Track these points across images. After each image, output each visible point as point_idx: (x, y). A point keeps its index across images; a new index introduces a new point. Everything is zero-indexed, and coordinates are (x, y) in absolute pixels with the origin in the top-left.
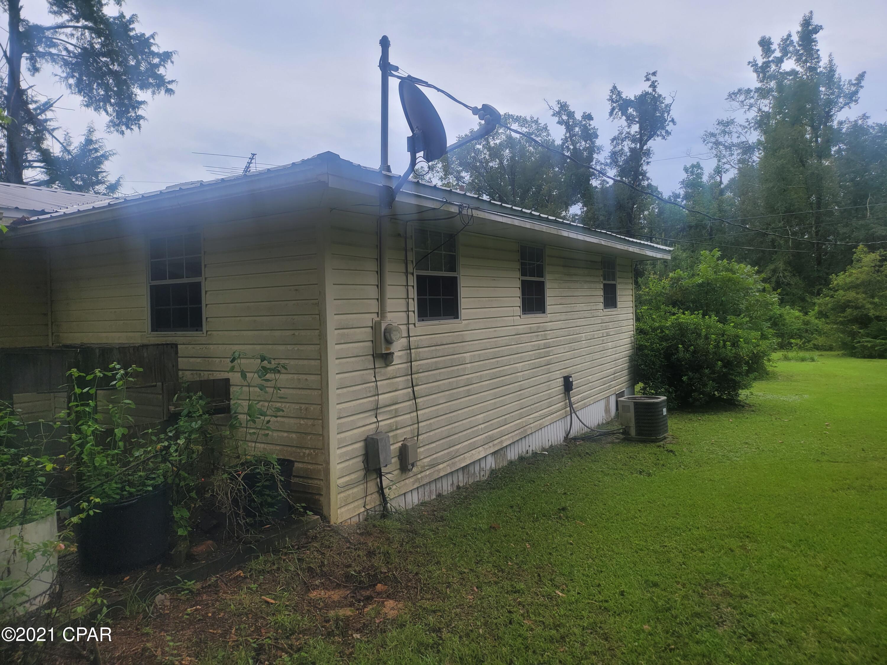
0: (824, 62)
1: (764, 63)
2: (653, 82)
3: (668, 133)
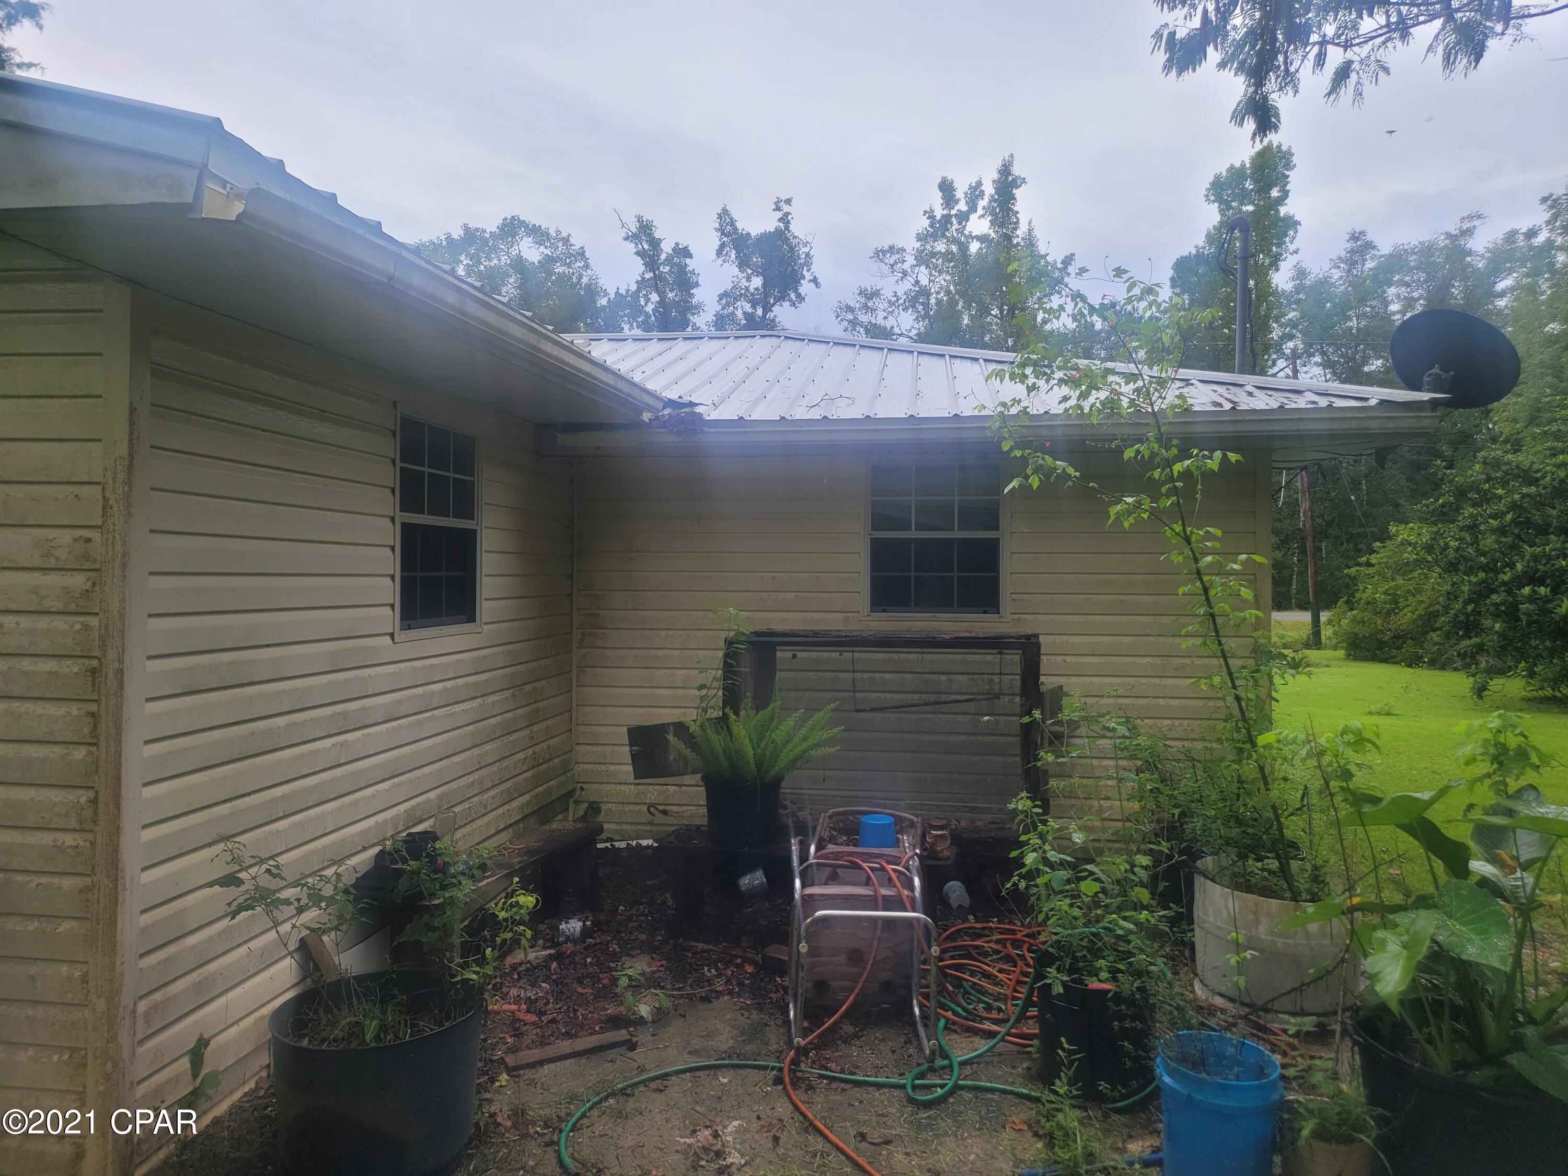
0: (1022, 231)
1: (943, 216)
2: (787, 214)
3: (800, 298)
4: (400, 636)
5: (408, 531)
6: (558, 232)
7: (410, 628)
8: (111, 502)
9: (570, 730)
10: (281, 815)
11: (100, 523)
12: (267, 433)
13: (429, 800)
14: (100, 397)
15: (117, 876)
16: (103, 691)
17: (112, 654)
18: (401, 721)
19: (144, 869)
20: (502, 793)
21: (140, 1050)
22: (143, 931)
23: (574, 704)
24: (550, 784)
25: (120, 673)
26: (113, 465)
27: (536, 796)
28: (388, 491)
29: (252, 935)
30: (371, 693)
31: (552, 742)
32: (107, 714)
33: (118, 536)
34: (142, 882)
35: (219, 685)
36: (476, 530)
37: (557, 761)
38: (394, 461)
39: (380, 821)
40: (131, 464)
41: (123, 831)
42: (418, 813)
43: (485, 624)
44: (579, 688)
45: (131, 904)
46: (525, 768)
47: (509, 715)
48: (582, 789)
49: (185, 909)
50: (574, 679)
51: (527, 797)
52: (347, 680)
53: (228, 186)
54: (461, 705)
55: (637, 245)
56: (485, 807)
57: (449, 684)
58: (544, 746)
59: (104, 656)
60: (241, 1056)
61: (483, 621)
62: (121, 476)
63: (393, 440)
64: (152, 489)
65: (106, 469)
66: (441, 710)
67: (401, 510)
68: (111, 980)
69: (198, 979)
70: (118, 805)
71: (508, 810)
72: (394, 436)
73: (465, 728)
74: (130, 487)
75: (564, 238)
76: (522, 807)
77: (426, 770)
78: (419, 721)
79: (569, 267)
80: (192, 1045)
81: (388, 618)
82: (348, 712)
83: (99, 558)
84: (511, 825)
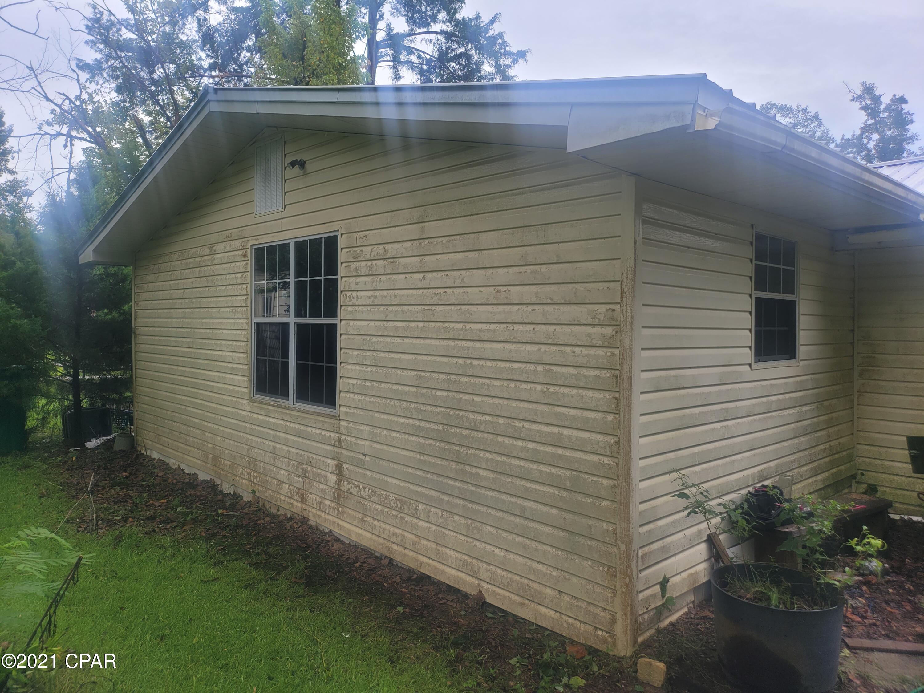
4: (755, 366)
5: (759, 302)
6: (799, 106)
7: (759, 361)
8: (625, 290)
9: (852, 434)
10: (697, 463)
11: (619, 301)
12: (690, 249)
13: (770, 467)
14: (620, 236)
15: (630, 483)
16: (622, 387)
17: (626, 368)
18: (755, 417)
19: (640, 481)
20: (811, 469)
21: (640, 575)
22: (641, 513)
23: (855, 417)
24: (840, 468)
25: (630, 378)
26: (626, 271)
27: (832, 474)
28: (748, 279)
29: (686, 527)
30: (739, 399)
31: (841, 440)
32: (624, 399)
33: (628, 308)
34: (640, 487)
35: (669, 388)
36: (796, 301)
37: (845, 453)
38: (751, 260)
39: (745, 475)
40: (635, 270)
41: (632, 460)
42: (765, 474)
43: (801, 360)
44: (859, 406)
45: (636, 498)
46: (825, 455)
47: (815, 420)
48: (862, 474)
49: (657, 506)
50: (856, 399)
51: (826, 475)
52: (728, 390)
53: (706, 110)
54: (787, 410)
55: (861, 102)
56: (802, 476)
57: (780, 397)
58: (836, 442)
59: (622, 369)
60: (683, 592)
61: (800, 359)
62: (630, 276)
63: (751, 248)
64: (643, 283)
65: (622, 274)
66: (776, 413)
67: (755, 290)
68: (628, 535)
69: (663, 545)
70: (630, 447)
71: (815, 481)
72: (752, 245)
73: (790, 426)
74: (634, 282)
75: (803, 109)
76: (824, 480)
77: (768, 448)
78: (765, 418)
79: (807, 128)
80: (661, 580)
81: (748, 354)
82: (728, 409)
83: (619, 319)
84: (816, 491)
